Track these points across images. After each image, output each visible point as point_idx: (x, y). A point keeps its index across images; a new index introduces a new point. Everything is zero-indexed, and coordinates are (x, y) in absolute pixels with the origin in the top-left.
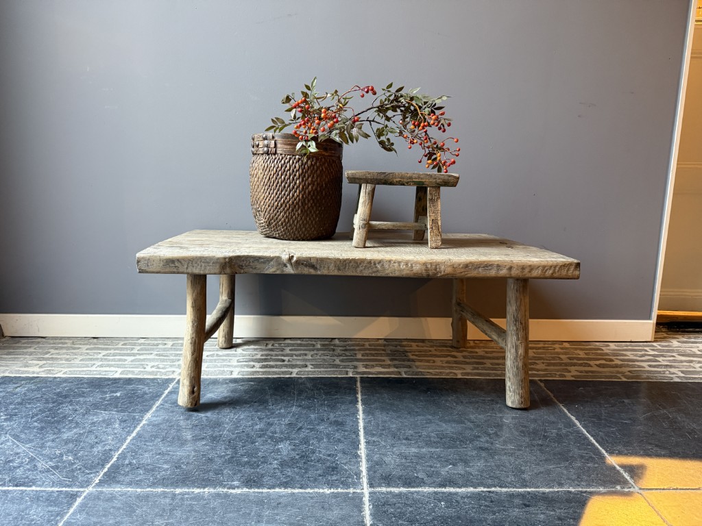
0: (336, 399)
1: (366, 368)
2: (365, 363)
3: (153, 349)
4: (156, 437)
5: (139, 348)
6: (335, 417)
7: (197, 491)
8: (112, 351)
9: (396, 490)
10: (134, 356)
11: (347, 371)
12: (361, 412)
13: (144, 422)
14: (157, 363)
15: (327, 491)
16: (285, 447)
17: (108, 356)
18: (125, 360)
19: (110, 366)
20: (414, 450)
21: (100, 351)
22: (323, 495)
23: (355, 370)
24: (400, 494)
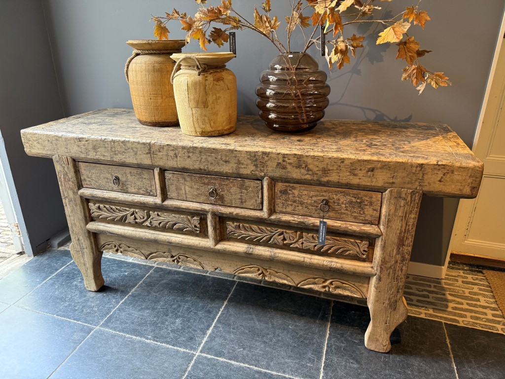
6: (210, 307)
7: (134, 337)
9: (209, 356)
12: (223, 307)
16: (178, 321)
22: (180, 351)
24: (209, 359)
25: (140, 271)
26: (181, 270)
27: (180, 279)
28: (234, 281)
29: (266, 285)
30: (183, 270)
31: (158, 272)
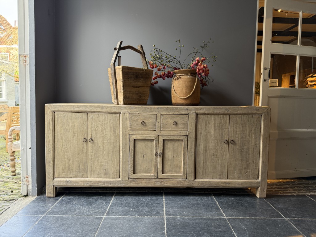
4: (115, 206)
7: (128, 217)
9: (172, 217)
12: (164, 201)
13: (111, 203)
15: (157, 217)
16: (146, 209)
20: (176, 209)
22: (156, 218)
24: (172, 218)
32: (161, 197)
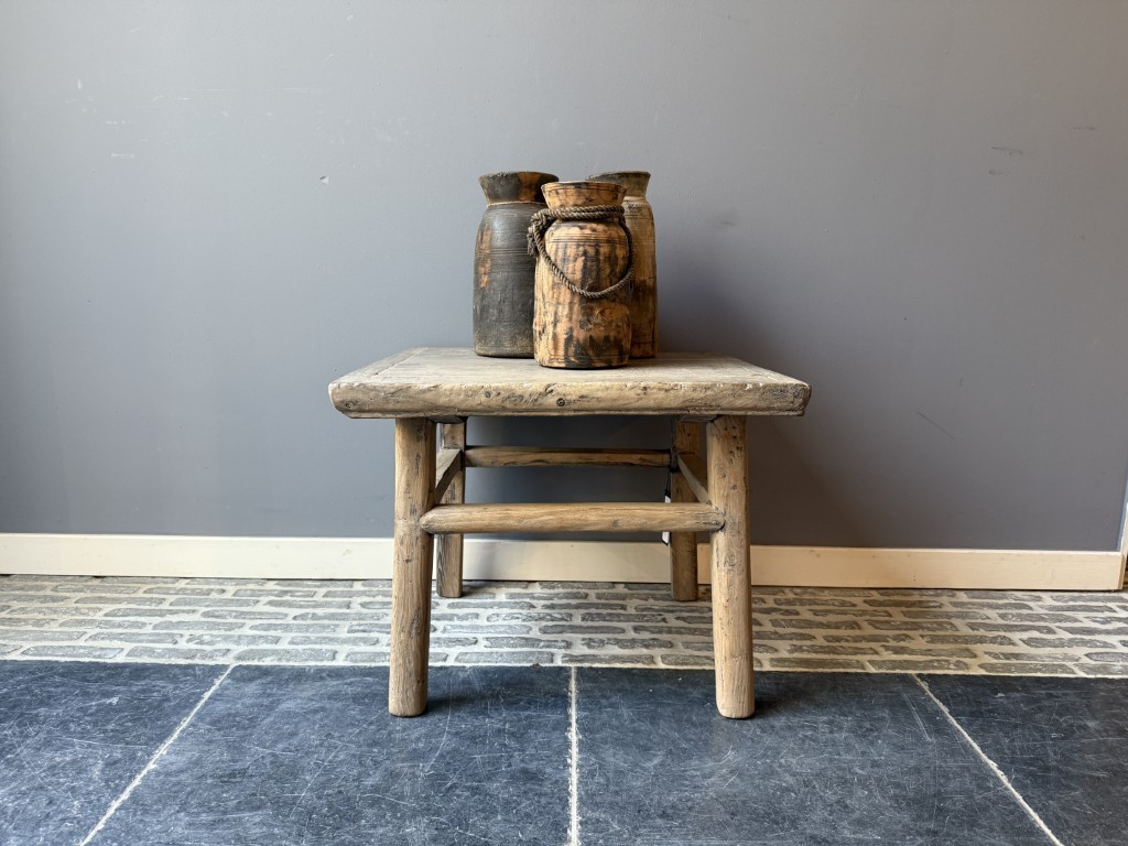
0: (527, 717)
1: (589, 646)
2: (587, 636)
3: (197, 602)
4: (170, 801)
5: (173, 598)
6: (522, 761)
8: (124, 606)
10: (162, 616)
11: (553, 655)
12: (574, 750)
13: (151, 766)
14: (198, 633)
17: (115, 615)
18: (144, 624)
19: (111, 637)
21: (101, 606)
23: (568, 652)
25: (171, 686)
26: (340, 662)
27: (350, 690)
28: (561, 668)
29: (671, 664)
30: (348, 664)
31: (251, 680)
32: (554, 717)
